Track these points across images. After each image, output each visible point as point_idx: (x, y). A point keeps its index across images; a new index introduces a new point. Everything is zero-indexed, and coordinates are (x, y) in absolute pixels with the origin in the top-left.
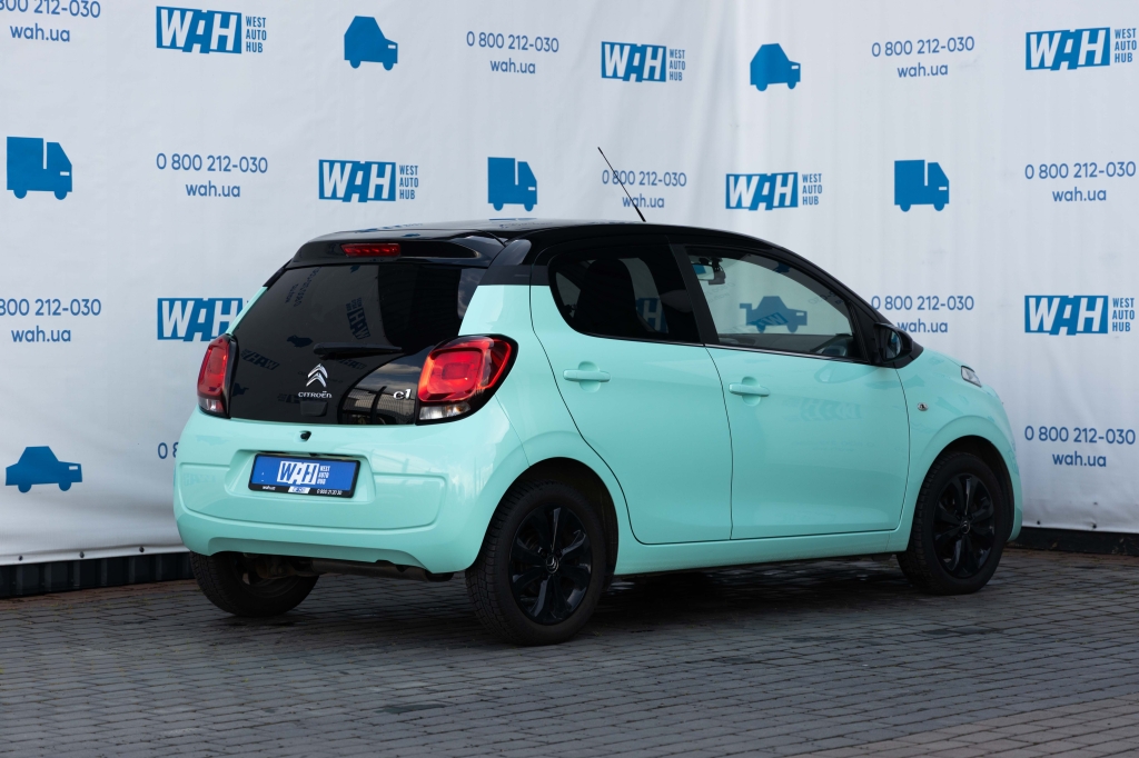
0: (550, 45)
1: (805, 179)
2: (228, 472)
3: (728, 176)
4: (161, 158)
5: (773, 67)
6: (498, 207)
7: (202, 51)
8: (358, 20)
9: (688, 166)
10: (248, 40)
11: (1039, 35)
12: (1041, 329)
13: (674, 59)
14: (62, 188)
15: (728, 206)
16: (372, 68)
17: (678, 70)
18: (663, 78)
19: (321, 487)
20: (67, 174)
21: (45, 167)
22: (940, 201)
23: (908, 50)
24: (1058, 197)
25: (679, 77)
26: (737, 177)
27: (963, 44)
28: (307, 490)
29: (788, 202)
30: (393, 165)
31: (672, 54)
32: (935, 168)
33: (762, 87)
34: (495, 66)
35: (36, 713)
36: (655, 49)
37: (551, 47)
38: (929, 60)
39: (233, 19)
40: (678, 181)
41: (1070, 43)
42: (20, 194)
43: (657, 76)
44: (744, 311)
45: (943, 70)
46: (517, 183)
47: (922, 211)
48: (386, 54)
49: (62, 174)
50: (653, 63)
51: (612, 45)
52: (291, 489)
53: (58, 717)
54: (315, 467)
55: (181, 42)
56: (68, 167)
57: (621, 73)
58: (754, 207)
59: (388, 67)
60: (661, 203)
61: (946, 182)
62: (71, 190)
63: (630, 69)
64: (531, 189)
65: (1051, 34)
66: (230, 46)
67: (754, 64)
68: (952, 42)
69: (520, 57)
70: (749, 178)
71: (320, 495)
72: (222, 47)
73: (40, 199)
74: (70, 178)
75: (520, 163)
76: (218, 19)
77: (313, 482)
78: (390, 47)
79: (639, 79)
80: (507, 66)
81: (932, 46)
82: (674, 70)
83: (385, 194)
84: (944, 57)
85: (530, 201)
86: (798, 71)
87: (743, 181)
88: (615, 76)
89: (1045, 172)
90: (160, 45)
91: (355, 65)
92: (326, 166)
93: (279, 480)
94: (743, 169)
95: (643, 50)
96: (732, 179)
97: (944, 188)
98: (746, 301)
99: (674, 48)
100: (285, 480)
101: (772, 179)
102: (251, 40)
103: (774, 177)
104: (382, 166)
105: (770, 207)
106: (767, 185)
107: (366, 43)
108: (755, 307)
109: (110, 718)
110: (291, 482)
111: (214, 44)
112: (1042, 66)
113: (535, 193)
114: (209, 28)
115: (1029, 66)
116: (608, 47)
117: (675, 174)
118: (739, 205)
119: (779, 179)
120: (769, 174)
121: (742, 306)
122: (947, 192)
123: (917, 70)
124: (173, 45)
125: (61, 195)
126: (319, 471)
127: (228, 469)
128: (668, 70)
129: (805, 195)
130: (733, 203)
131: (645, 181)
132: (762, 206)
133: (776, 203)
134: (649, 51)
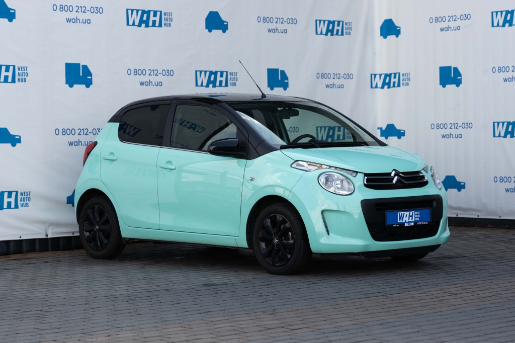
0: (293, 21)
1: (403, 75)
3: (371, 75)
4: (129, 71)
5: (389, 29)
6: (272, 89)
7: (146, 27)
8: (211, 12)
9: (354, 71)
10: (165, 22)
11: (497, 13)
12: (499, 136)
13: (347, 26)
14: (88, 83)
15: (372, 87)
16: (217, 33)
17: (349, 31)
18: (342, 34)
20: (90, 77)
21: (81, 75)
22: (458, 83)
23: (444, 20)
24: (505, 80)
25: (349, 34)
26: (375, 75)
27: (466, 17)
29: (396, 85)
30: (227, 72)
31: (346, 24)
32: (456, 69)
33: (385, 37)
34: (270, 31)
35: (66, 288)
36: (339, 22)
37: (293, 22)
38: (453, 24)
39: (158, 14)
40: (350, 77)
41: (509, 15)
42: (71, 86)
43: (340, 33)
44: (379, 131)
45: (458, 28)
46: (280, 79)
47: (451, 87)
48: (223, 27)
49: (88, 77)
50: (338, 28)
51: (320, 21)
53: (74, 289)
55: (137, 23)
56: (91, 75)
57: (324, 32)
58: (383, 87)
59: (224, 32)
60: (342, 86)
61: (460, 75)
62: (92, 84)
63: (328, 31)
64: (286, 81)
65: (502, 12)
66: (157, 24)
67: (382, 28)
68: (462, 17)
69: (280, 27)
70: (380, 75)
72: (154, 25)
73: (79, 88)
74: (91, 79)
75: (281, 71)
76: (152, 13)
78: (225, 23)
79: (332, 35)
80: (275, 30)
81: (454, 18)
82: (347, 31)
83: (224, 84)
84: (459, 23)
85: (285, 86)
86: (400, 30)
87: (378, 77)
88: (321, 33)
89: (500, 70)
90: (128, 24)
91: (210, 31)
92: (198, 73)
94: (378, 72)
95: (333, 22)
96: (373, 76)
97: (460, 78)
98: (380, 126)
99: (347, 21)
101: (390, 75)
102: (166, 22)
103: (391, 74)
104: (222, 73)
105: (389, 87)
106: (388, 78)
107: (215, 22)
108: (384, 129)
109: (95, 289)
111: (151, 24)
112: (498, 25)
113: (288, 83)
114: (148, 17)
115: (493, 26)
116: (318, 22)
117: (348, 74)
118: (376, 87)
119: (393, 75)
120: (389, 74)
121: (378, 128)
122: (461, 79)
123: (448, 29)
124: (134, 24)
125: (88, 86)
128: (345, 31)
129: (403, 82)
130: (374, 86)
131: (335, 77)
132: (386, 87)
133: (392, 85)
134: (336, 23)
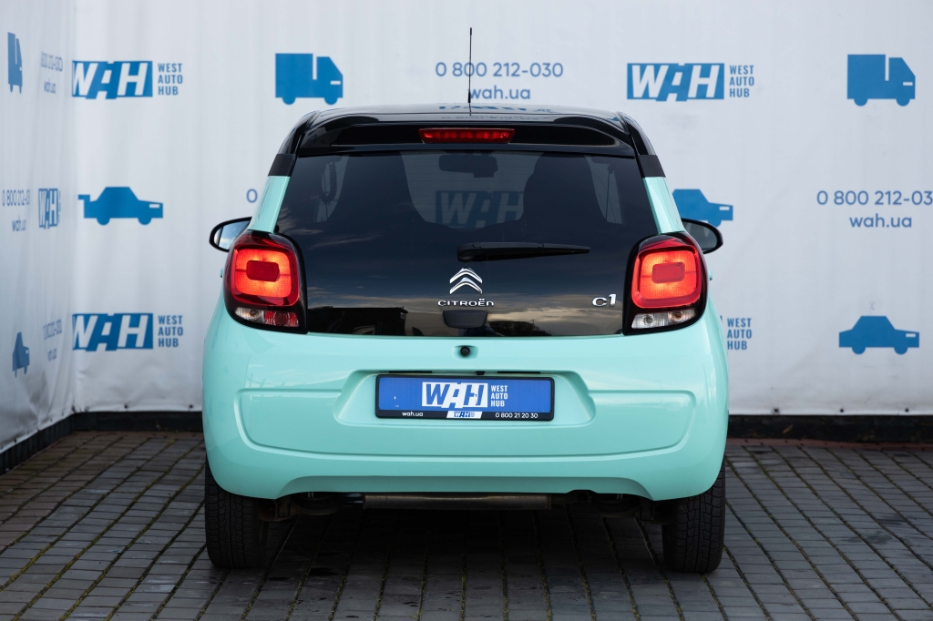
2: (339, 398)
3: (73, 63)
15: (73, 93)
19: (501, 410)
26: (76, 65)
28: (478, 415)
52: (451, 414)
54: (481, 389)
71: (500, 419)
77: (484, 404)
87: (80, 67)
93: (424, 403)
100: (435, 404)
101: (115, 67)
103: (119, 64)
106: (108, 73)
110: (446, 405)
118: (77, 93)
119: (126, 67)
120: (112, 62)
126: (490, 392)
127: (339, 394)
129: (161, 85)
132: (101, 95)
